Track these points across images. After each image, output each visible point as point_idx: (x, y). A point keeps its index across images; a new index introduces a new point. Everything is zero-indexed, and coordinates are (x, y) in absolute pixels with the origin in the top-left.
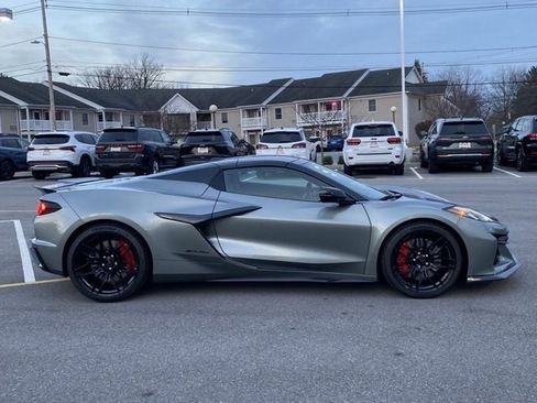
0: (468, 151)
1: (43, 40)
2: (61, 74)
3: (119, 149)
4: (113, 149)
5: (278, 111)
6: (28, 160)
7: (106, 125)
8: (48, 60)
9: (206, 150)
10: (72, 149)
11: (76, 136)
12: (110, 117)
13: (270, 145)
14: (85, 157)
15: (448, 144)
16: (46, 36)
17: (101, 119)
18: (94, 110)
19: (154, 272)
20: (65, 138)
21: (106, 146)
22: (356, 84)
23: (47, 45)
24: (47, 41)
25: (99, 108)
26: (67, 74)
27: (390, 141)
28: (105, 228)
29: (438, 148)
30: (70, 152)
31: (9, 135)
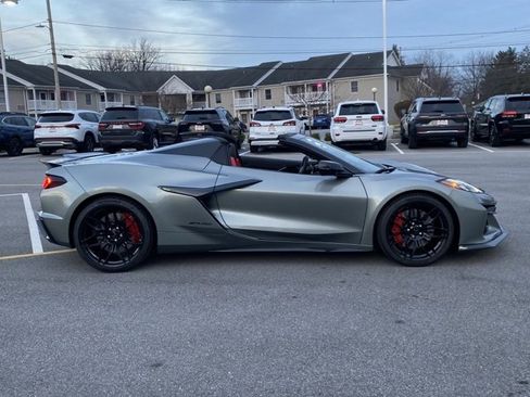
0: (445, 128)
1: (47, 24)
2: (65, 56)
3: (120, 127)
4: (115, 127)
5: (268, 92)
6: (35, 137)
7: (108, 104)
8: (53, 43)
9: (203, 128)
10: (76, 126)
11: (80, 115)
12: (111, 97)
13: (262, 123)
14: (89, 134)
15: (427, 121)
16: (50, 21)
17: (103, 99)
18: (96, 91)
19: (160, 243)
20: (70, 116)
21: (109, 124)
22: (339, 67)
23: (51, 30)
24: (51, 26)
25: (101, 89)
26: (70, 57)
27: (374, 119)
28: (111, 202)
29: (418, 125)
30: (75, 130)
31: (17, 114)
